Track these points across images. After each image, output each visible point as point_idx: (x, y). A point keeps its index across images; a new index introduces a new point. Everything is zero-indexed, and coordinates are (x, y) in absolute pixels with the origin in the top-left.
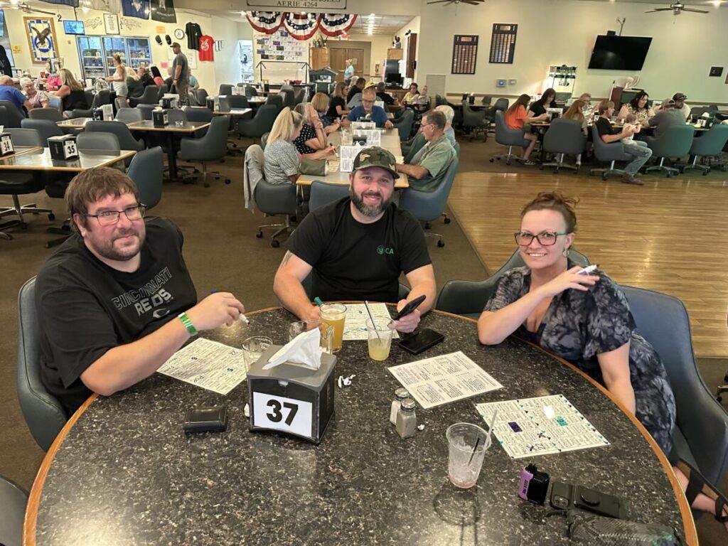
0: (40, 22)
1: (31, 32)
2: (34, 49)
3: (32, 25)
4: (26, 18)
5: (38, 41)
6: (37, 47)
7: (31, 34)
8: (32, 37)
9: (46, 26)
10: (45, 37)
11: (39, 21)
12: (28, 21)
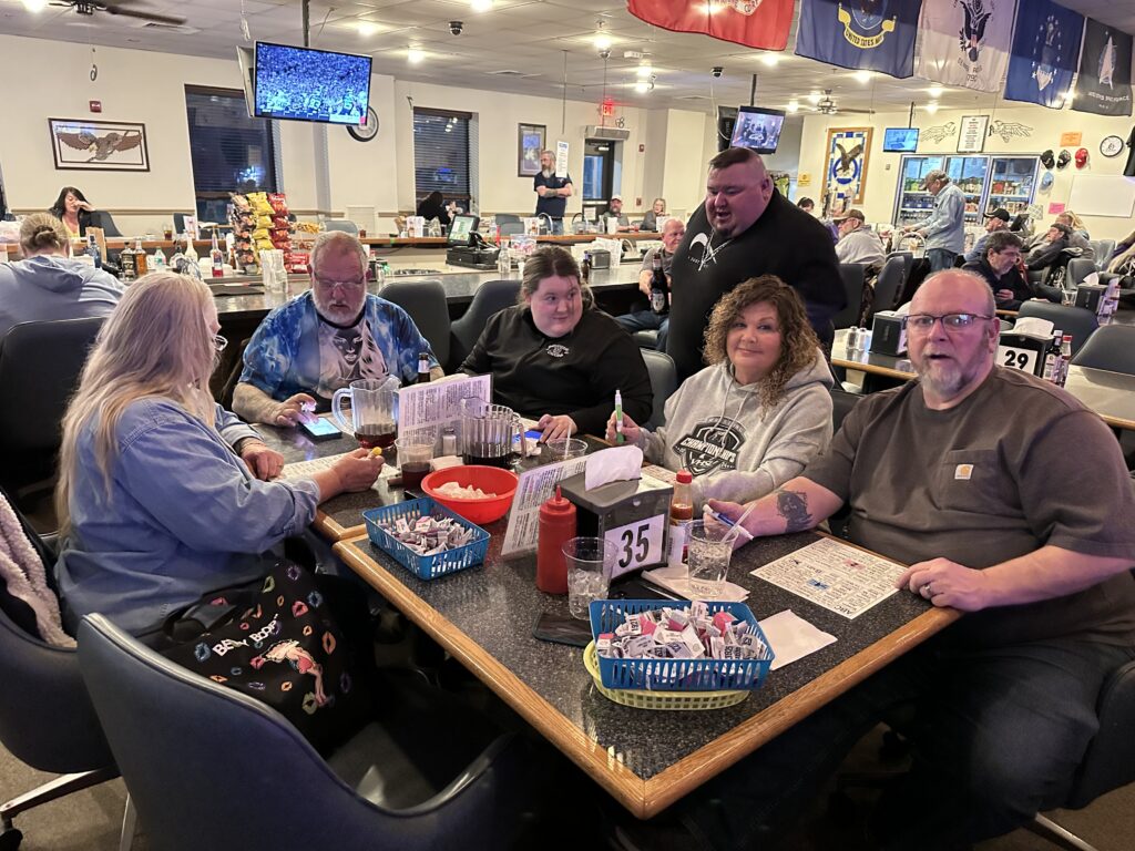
0: (852, 136)
1: (833, 152)
2: (830, 180)
4: (832, 131)
5: (840, 165)
7: (832, 156)
8: (832, 160)
10: (852, 159)
12: (835, 135)
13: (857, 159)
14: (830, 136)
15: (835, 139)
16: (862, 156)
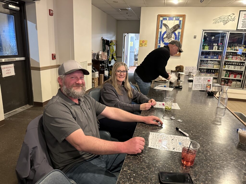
0: (173, 20)
1: (161, 28)
2: (160, 43)
3: (164, 22)
4: (159, 16)
5: (165, 36)
6: (163, 41)
7: (160, 30)
8: (161, 32)
9: (177, 22)
10: (174, 32)
11: (171, 19)
12: (161, 19)
13: (177, 32)
14: (158, 19)
15: (162, 21)
16: (179, 30)
